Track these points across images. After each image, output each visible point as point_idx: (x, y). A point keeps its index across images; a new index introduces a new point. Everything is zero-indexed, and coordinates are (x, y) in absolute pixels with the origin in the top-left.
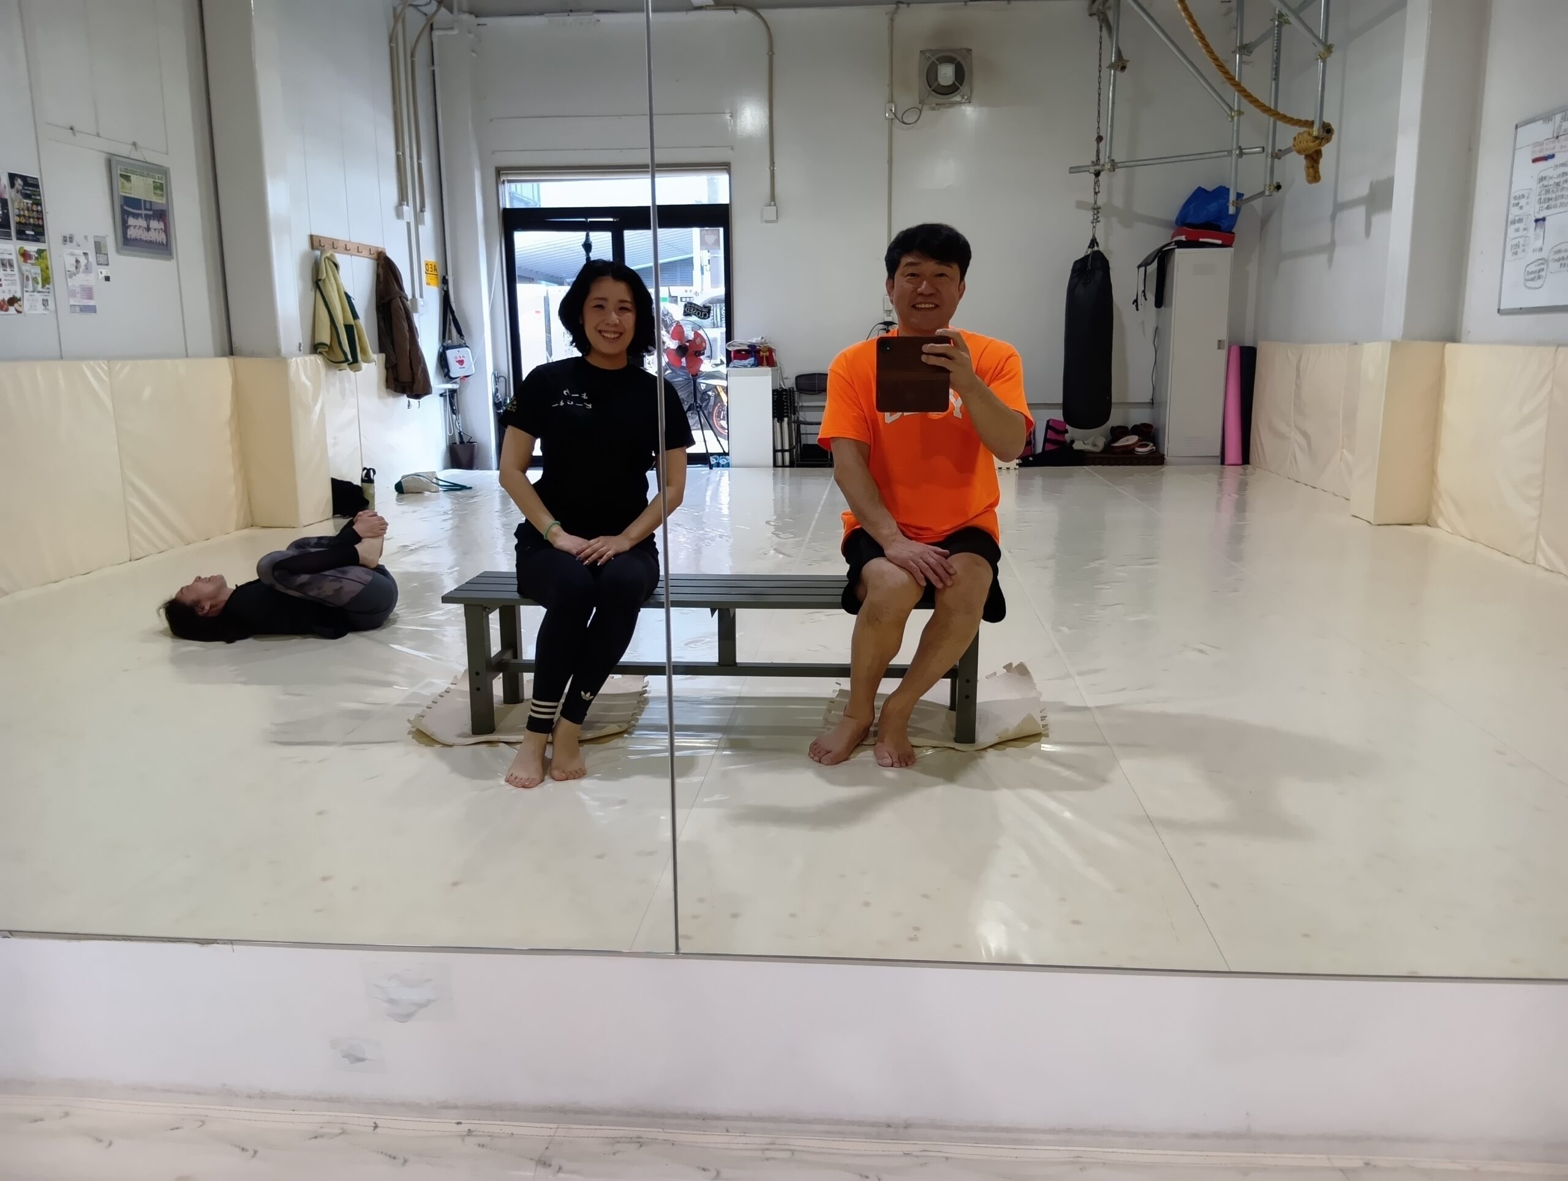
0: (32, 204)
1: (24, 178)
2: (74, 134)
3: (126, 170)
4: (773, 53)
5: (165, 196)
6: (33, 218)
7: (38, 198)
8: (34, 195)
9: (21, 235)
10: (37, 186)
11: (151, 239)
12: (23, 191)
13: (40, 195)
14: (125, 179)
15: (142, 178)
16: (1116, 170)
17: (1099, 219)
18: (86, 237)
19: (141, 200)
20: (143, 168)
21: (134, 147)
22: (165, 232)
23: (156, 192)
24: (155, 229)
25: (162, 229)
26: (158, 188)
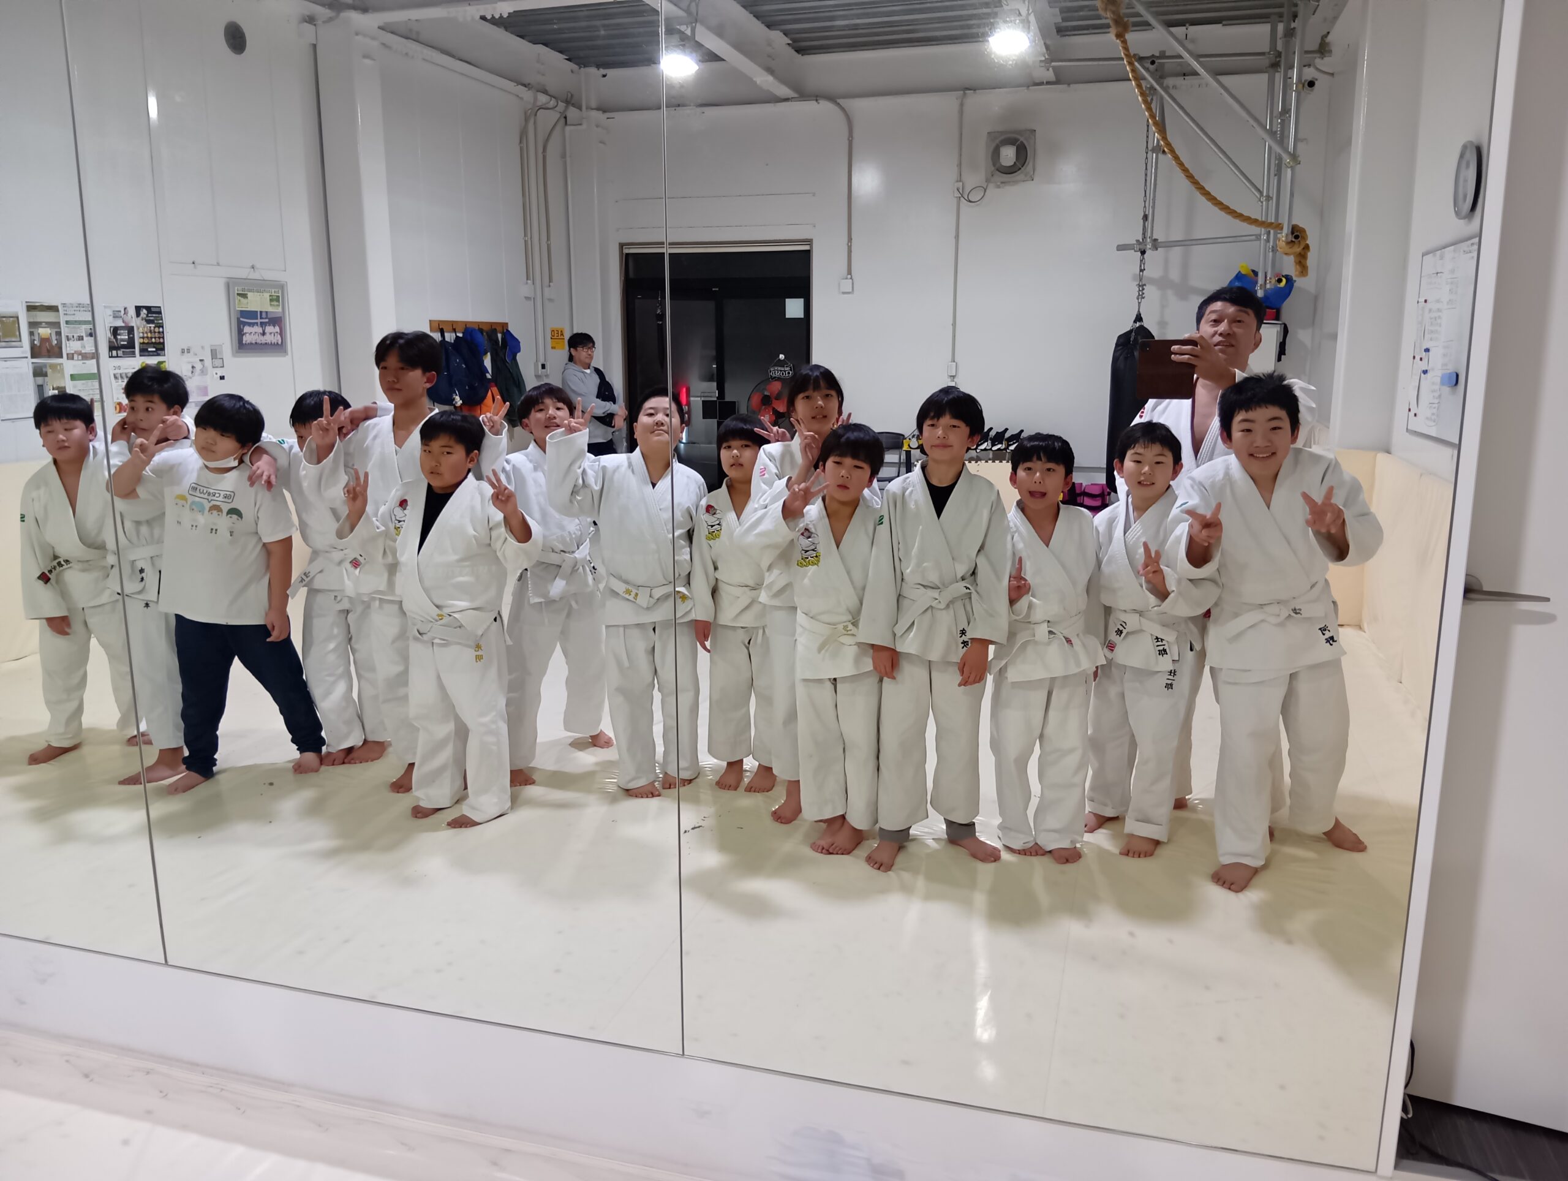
0: (155, 327)
1: (148, 308)
2: (195, 268)
3: (243, 290)
4: (852, 137)
5: (281, 306)
6: (155, 338)
7: (161, 321)
8: (157, 320)
9: (144, 352)
10: (160, 313)
11: (267, 342)
12: (148, 318)
13: (162, 319)
14: (242, 297)
15: (259, 294)
16: (1159, 249)
17: (1144, 296)
18: (203, 347)
19: (257, 312)
20: (260, 286)
21: (252, 269)
22: (280, 334)
23: (272, 303)
24: (271, 333)
25: (277, 332)
26: (275, 299)
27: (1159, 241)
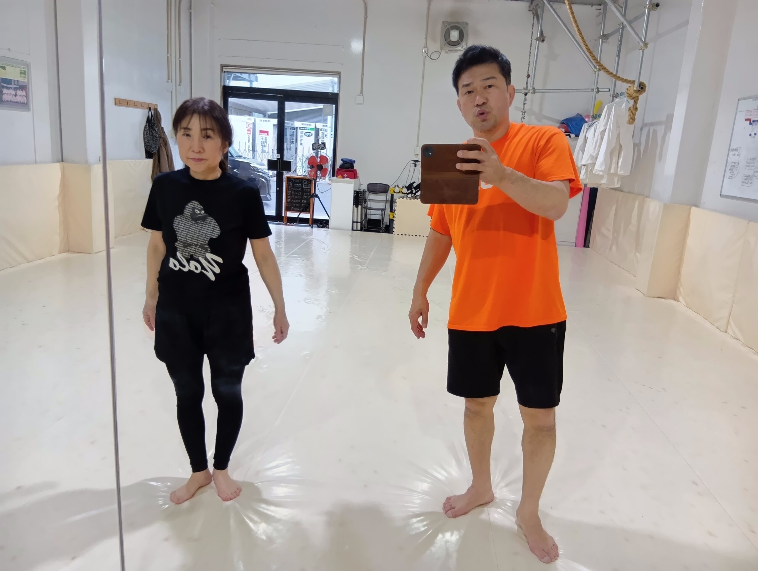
3: (3, 64)
5: (26, 78)
11: (17, 101)
14: (3, 69)
15: (13, 68)
19: (11, 80)
20: (15, 62)
21: (9, 51)
22: (26, 97)
23: (21, 75)
24: (20, 95)
25: (24, 95)
26: (23, 73)
27: (536, 89)
